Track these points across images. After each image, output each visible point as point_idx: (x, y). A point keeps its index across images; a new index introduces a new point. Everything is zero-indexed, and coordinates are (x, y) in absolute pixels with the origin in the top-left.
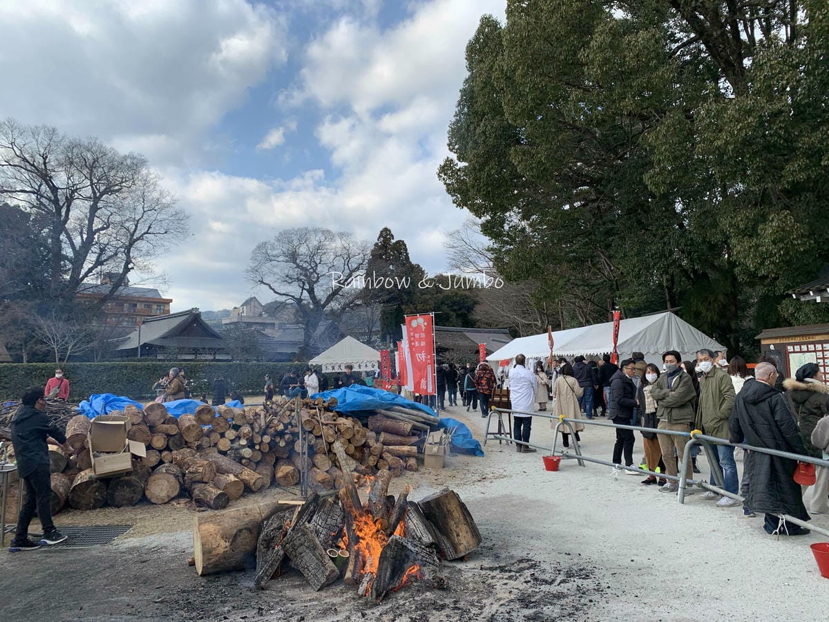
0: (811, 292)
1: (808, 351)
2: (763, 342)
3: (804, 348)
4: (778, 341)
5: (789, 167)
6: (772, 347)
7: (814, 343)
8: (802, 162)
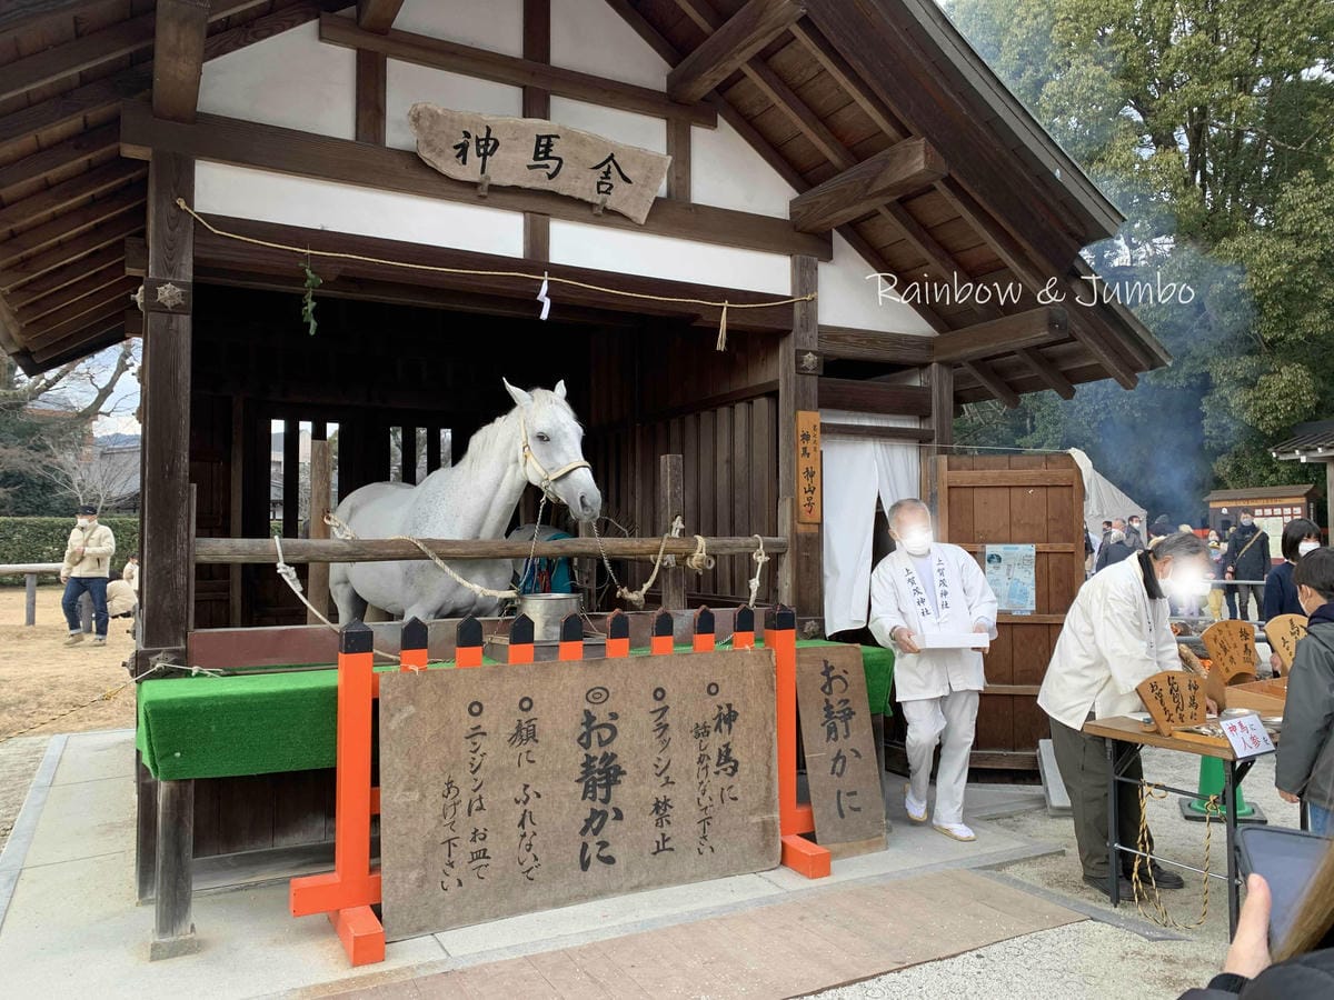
0: (1297, 452)
1: (1273, 516)
2: (1212, 505)
3: (1268, 512)
4: (1233, 504)
5: (1308, 318)
6: (1225, 511)
7: (1282, 507)
8: (1325, 313)
